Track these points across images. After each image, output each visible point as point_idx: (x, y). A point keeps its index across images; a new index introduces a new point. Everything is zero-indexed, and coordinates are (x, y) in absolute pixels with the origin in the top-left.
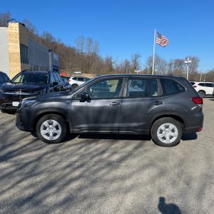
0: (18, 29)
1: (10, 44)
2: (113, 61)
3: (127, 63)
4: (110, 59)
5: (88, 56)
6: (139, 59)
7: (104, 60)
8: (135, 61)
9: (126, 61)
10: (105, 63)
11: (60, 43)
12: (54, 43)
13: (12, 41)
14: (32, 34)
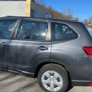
0: (30, 2)
1: (26, 9)
2: (79, 19)
3: (86, 20)
4: (78, 18)
8: (90, 20)
9: (86, 19)
13: (27, 8)
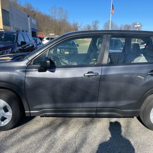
2: (78, 26)
4: (77, 24)
5: (60, 22)
6: (98, 24)
7: (72, 25)
9: (88, 26)
10: (72, 27)
11: (38, 11)
12: (33, 11)
14: (16, 4)
